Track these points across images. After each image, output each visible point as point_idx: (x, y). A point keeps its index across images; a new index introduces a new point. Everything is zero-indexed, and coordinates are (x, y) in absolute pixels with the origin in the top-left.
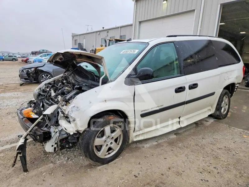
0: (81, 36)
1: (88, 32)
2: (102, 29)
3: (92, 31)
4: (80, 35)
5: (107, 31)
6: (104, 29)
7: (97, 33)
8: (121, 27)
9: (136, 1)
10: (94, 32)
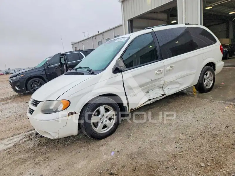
0: (80, 43)
1: (86, 38)
2: (97, 33)
3: (89, 37)
4: (78, 42)
5: (102, 34)
6: (99, 32)
7: (93, 38)
8: (114, 28)
9: (123, 2)
10: (90, 38)
